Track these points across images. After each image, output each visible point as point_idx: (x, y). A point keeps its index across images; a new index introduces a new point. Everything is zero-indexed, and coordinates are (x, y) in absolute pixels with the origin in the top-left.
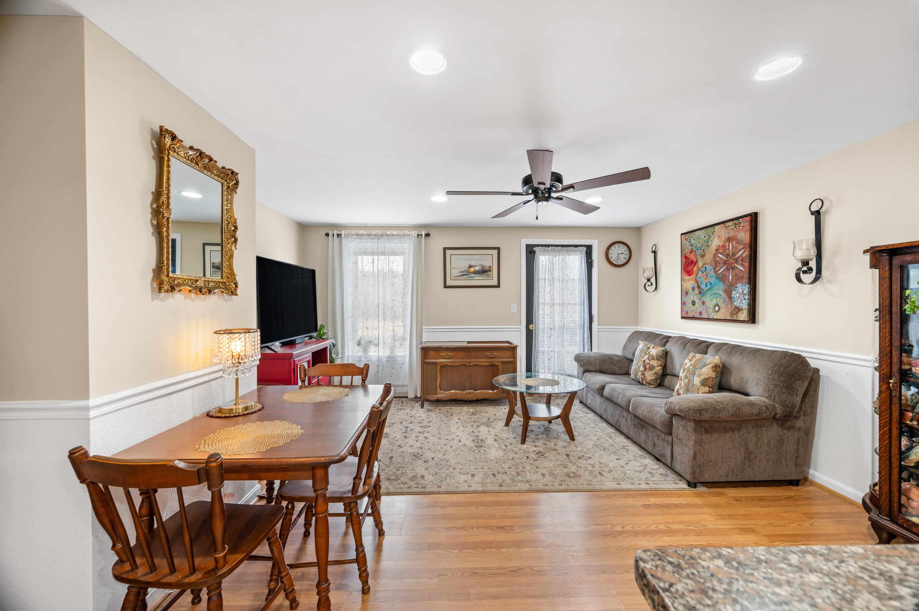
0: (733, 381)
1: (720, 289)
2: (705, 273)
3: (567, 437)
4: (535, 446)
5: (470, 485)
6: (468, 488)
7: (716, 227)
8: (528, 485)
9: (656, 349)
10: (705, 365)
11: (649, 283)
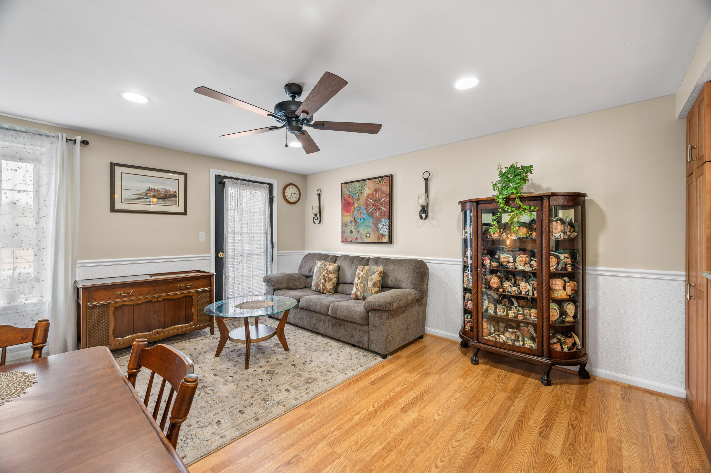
0: (390, 281)
1: (370, 223)
2: (359, 211)
3: (282, 350)
4: (261, 367)
5: (222, 435)
6: (222, 440)
7: (367, 181)
8: (282, 407)
9: (332, 266)
10: (374, 273)
11: (316, 218)
